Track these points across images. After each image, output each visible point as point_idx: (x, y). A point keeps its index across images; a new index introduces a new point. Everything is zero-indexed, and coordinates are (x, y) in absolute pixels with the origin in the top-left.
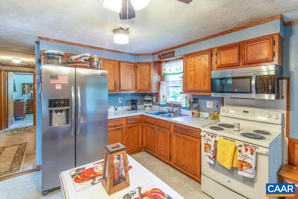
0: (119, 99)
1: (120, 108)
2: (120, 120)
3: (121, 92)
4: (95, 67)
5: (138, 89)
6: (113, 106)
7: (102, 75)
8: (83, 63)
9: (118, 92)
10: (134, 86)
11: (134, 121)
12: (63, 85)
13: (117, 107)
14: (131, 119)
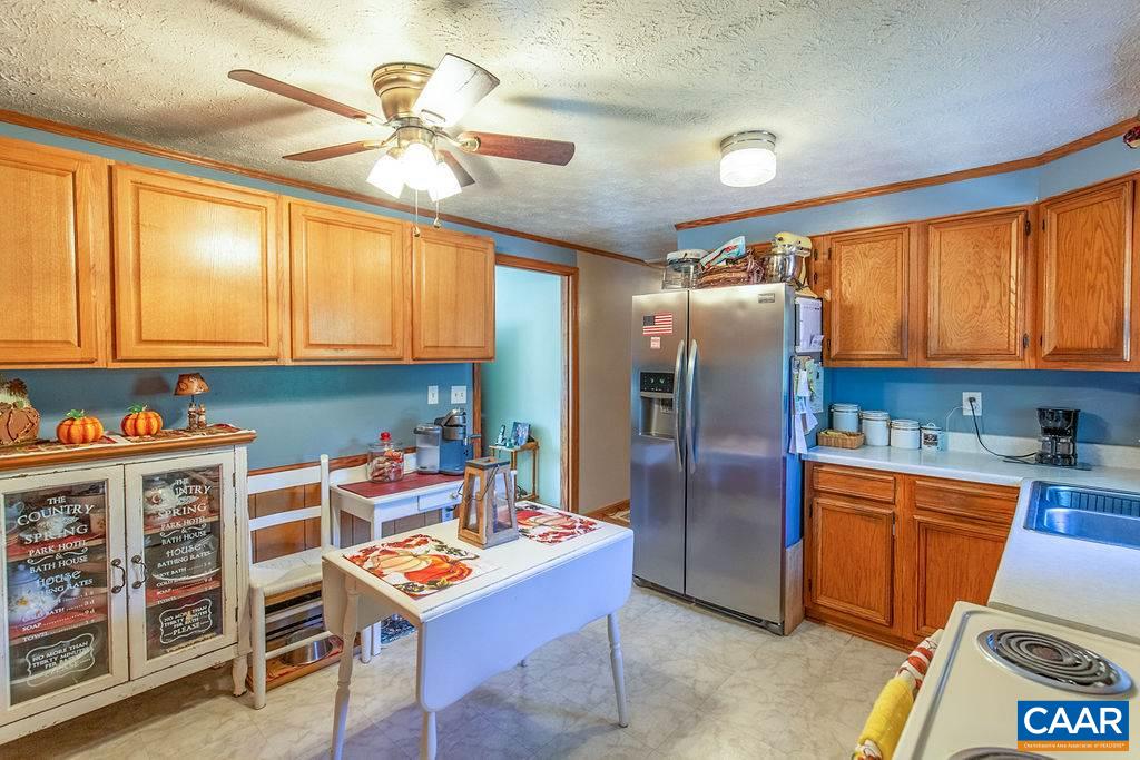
0: (966, 395)
1: (959, 442)
2: (873, 479)
3: (934, 364)
4: (774, 273)
5: (1047, 349)
6: (912, 424)
7: (760, 301)
8: (721, 270)
9: (915, 360)
10: (1028, 331)
11: (962, 506)
12: (664, 338)
13: (934, 433)
14: (940, 490)
